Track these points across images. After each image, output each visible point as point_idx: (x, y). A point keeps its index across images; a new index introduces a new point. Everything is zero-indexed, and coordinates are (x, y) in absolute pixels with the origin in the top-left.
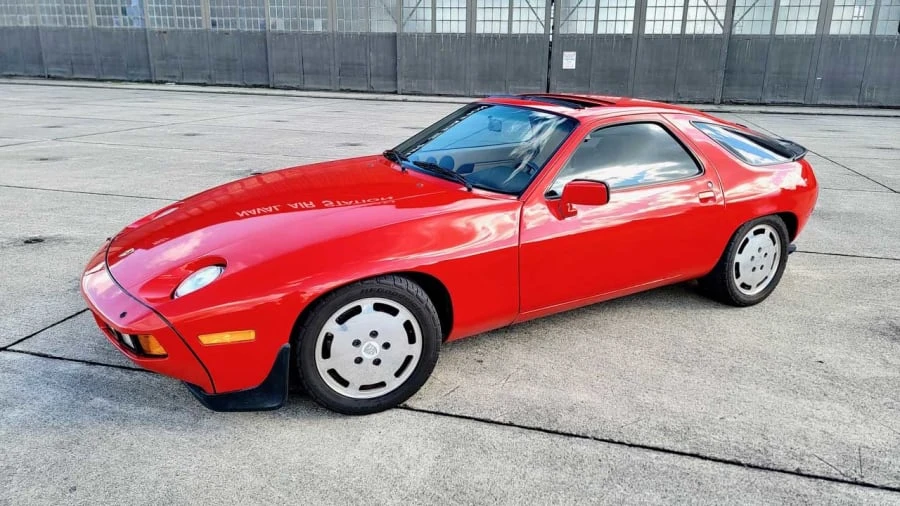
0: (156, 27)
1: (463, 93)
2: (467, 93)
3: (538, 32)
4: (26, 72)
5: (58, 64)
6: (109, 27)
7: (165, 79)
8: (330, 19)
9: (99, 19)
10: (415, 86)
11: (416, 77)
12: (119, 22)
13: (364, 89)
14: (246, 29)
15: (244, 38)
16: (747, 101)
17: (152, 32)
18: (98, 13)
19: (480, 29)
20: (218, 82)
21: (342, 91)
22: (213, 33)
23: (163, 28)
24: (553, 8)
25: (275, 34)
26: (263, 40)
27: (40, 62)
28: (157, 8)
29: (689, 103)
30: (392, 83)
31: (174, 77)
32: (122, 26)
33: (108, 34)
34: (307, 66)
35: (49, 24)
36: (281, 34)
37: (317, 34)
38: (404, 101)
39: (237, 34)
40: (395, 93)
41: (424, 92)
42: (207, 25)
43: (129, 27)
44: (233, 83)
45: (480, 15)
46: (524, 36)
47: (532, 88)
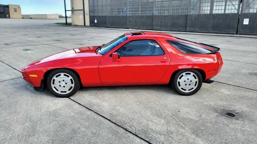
0: (129, 15)
1: (207, 32)
3: (235, 12)
4: (103, 26)
5: (109, 24)
6: (119, 15)
7: (129, 28)
8: (170, 11)
9: (118, 14)
10: (192, 29)
12: (122, 14)
13: (177, 30)
14: (149, 15)
15: (148, 17)
17: (128, 16)
18: (118, 12)
19: (214, 12)
20: (141, 28)
21: (171, 31)
22: (141, 16)
23: (130, 15)
24: (241, 4)
25: (155, 16)
26: (152, 17)
27: (106, 24)
28: (129, 10)
30: (185, 29)
31: (131, 27)
32: (122, 15)
33: (119, 17)
34: (162, 24)
35: (108, 15)
36: (157, 16)
37: (166, 16)
38: (186, 34)
39: (146, 16)
40: (186, 31)
41: (194, 31)
42: (140, 14)
43: (123, 15)
44: (144, 29)
45: (214, 8)
46: (229, 14)
47: (231, 30)
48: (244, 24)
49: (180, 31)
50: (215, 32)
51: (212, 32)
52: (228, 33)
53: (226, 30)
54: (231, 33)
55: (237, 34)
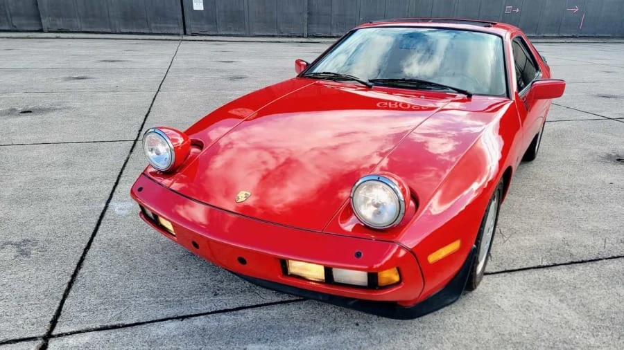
1: (109, 30)
2: (114, 31)
10: (60, 23)
11: (58, 16)
16: (322, 35)
29: (288, 37)
30: (35, 21)
40: (41, 31)
41: (71, 30)
47: (171, 26)
48: (203, 9)
49: (19, 29)
50: (132, 31)
51: (125, 31)
52: (166, 31)
53: (158, 25)
54: (173, 32)
55: (185, 34)
